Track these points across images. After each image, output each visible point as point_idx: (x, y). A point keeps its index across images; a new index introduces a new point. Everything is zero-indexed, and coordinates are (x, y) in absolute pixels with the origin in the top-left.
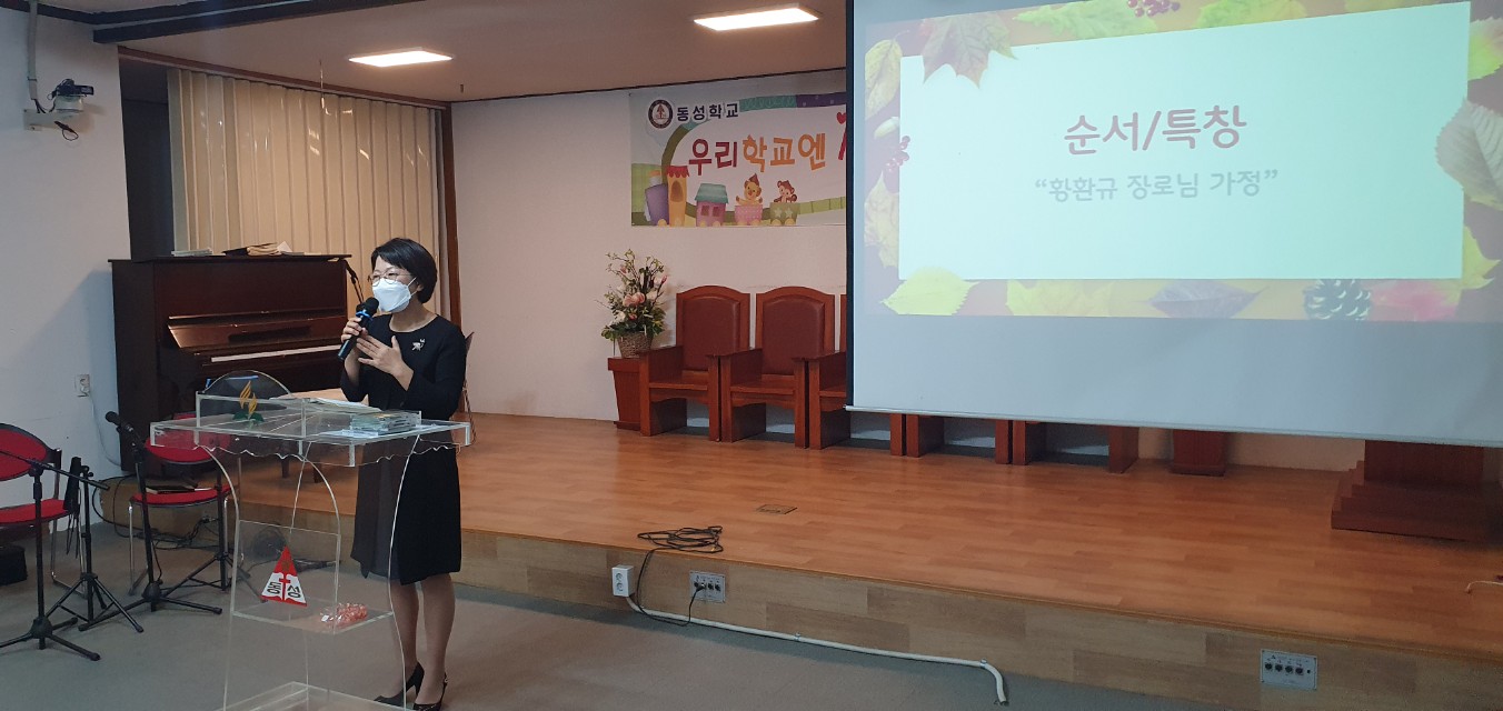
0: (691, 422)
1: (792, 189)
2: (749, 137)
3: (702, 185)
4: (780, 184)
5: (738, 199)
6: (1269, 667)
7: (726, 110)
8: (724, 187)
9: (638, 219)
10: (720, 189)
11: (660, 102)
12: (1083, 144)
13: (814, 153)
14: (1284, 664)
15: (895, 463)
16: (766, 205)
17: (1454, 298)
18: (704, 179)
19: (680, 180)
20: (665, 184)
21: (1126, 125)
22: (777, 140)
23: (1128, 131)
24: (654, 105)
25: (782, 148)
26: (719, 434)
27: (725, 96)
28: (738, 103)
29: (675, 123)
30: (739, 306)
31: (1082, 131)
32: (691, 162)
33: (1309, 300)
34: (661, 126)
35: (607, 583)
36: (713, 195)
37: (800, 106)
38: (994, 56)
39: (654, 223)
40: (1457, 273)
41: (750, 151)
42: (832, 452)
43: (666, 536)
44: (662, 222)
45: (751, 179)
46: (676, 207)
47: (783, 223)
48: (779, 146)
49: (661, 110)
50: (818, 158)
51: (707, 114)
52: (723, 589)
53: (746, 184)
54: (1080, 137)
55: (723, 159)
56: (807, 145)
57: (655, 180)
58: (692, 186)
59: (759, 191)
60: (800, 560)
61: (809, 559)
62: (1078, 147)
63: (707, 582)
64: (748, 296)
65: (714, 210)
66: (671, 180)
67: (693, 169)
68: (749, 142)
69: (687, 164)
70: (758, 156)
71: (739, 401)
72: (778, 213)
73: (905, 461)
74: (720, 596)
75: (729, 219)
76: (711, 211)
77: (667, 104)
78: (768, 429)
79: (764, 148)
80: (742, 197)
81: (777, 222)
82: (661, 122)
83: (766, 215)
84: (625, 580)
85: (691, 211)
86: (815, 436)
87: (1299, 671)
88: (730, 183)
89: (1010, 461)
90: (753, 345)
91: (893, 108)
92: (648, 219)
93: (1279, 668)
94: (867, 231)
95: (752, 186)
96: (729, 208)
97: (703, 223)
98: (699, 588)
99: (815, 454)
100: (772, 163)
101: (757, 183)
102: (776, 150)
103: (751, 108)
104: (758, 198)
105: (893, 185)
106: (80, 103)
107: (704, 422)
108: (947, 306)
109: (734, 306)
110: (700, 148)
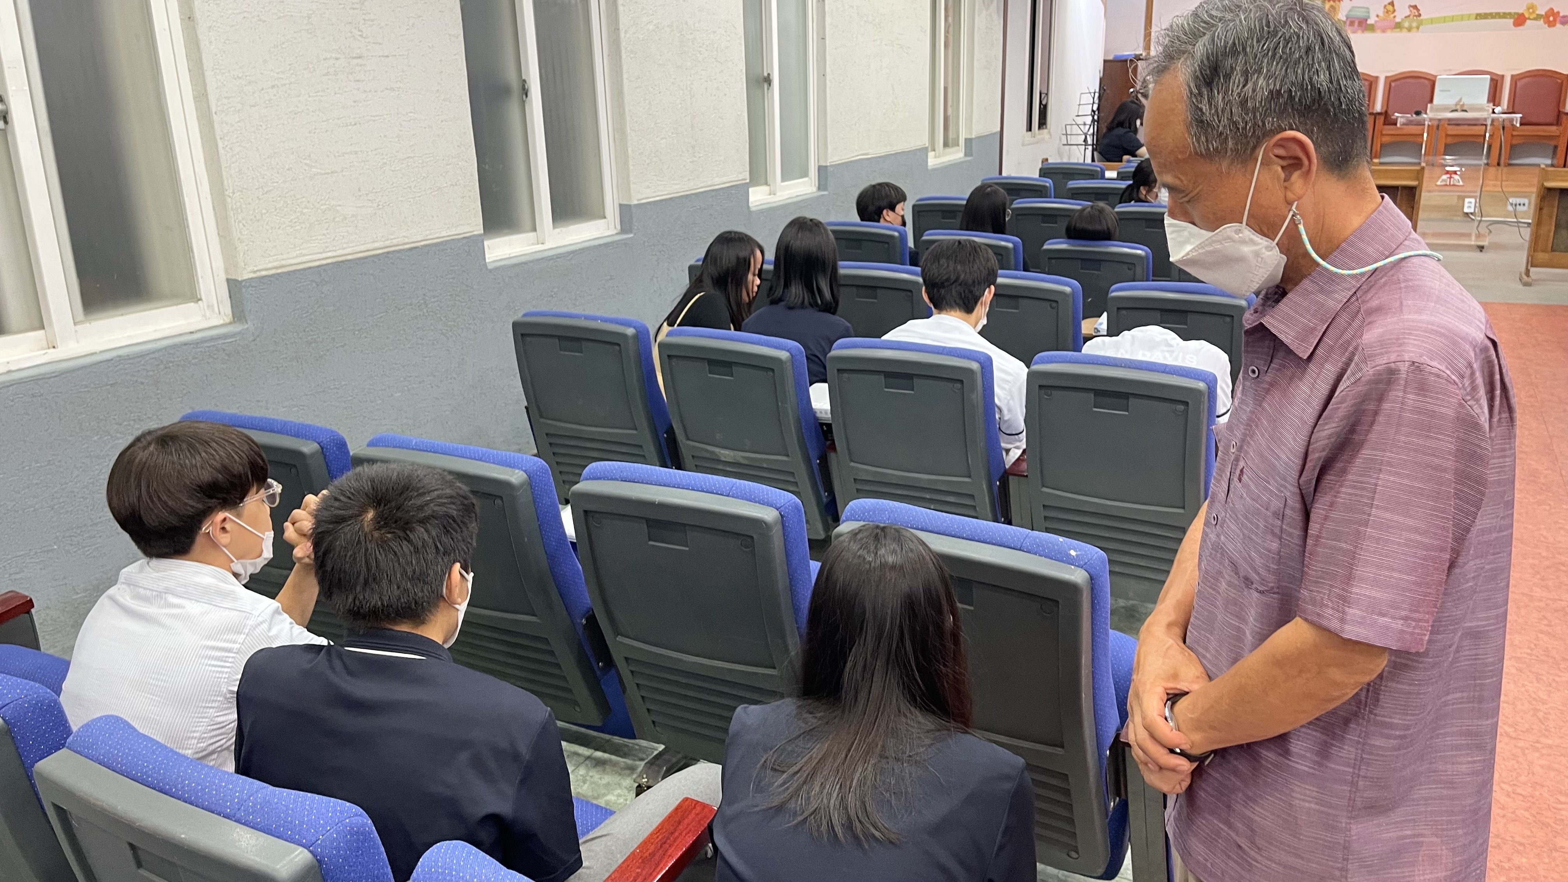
1: (1418, 10)
3: (1353, 7)
4: (1410, 6)
5: (1377, 16)
8: (1368, 8)
10: (1364, 9)
16: (1398, 20)
19: (1336, 4)
36: (1360, 14)
45: (1389, 4)
47: (1409, 30)
53: (1385, 6)
58: (1345, 8)
59: (1394, 11)
64: (1378, 77)
65: (1360, 23)
72: (1406, 24)
75: (1372, 28)
76: (1356, 24)
80: (1381, 14)
81: (1405, 30)
83: (1398, 26)
88: (1373, 6)
95: (1390, 8)
96: (1369, 22)
101: (1393, 5)
104: (1392, 15)
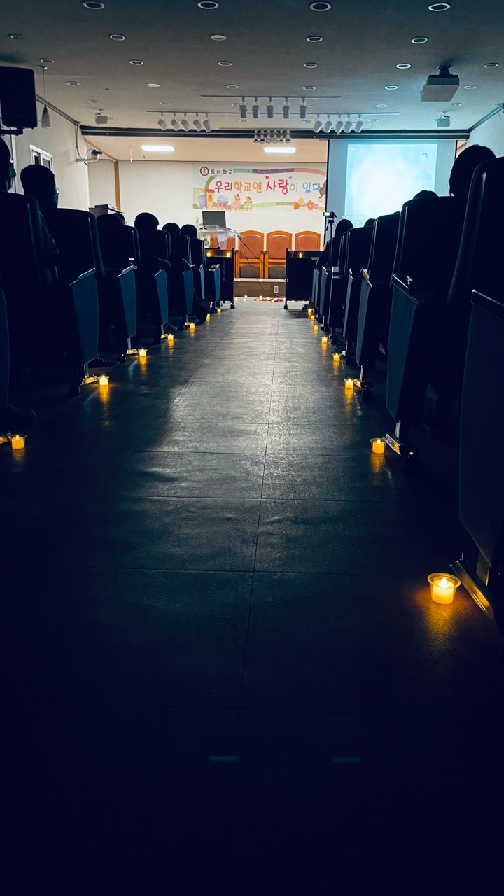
1: (251, 199)
2: (236, 181)
4: (247, 197)
5: (232, 201)
7: (228, 172)
10: (225, 197)
11: (204, 167)
13: (258, 188)
16: (242, 204)
18: (220, 194)
19: (212, 194)
20: (206, 196)
22: (246, 183)
24: (202, 168)
25: (248, 186)
27: (228, 168)
28: (232, 170)
29: (210, 175)
32: (216, 188)
34: (205, 176)
36: (224, 200)
37: (254, 173)
41: (237, 186)
44: (204, 208)
45: (237, 195)
46: (209, 203)
49: (204, 170)
51: (221, 172)
55: (227, 188)
56: (256, 185)
57: (203, 194)
59: (239, 199)
65: (223, 205)
66: (208, 194)
67: (216, 191)
69: (214, 188)
70: (239, 188)
75: (232, 208)
77: (207, 168)
79: (241, 185)
81: (246, 209)
82: (205, 174)
83: (242, 207)
96: (229, 204)
97: (219, 209)
100: (244, 190)
102: (245, 186)
103: (238, 172)
104: (239, 202)
110: (219, 184)
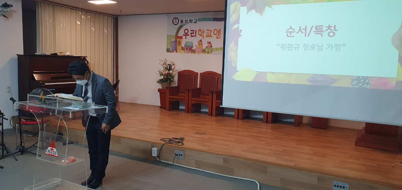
0: (180, 107)
2: (200, 29)
3: (186, 42)
5: (196, 46)
6: (335, 186)
7: (194, 21)
9: (168, 50)
10: (191, 43)
11: (176, 18)
12: (291, 34)
13: (217, 34)
14: (340, 185)
15: (235, 121)
16: (204, 48)
17: (394, 83)
18: (187, 40)
19: (180, 40)
20: (176, 41)
21: (303, 29)
22: (207, 30)
23: (304, 31)
24: (174, 19)
25: (209, 32)
26: (188, 111)
27: (194, 17)
28: (197, 19)
29: (180, 24)
30: (195, 76)
31: (291, 30)
32: (184, 35)
33: (353, 82)
34: (176, 25)
35: (151, 152)
36: (189, 44)
37: (214, 21)
38: (267, 7)
39: (173, 52)
40: (395, 76)
41: (200, 33)
42: (218, 118)
43: (169, 140)
44: (175, 51)
46: (179, 47)
47: (208, 54)
48: (208, 32)
49: (176, 20)
50: (218, 36)
51: (189, 22)
52: (183, 155)
53: (198, 42)
54: (290, 32)
55: (193, 35)
56: (216, 32)
57: (173, 40)
58: (184, 42)
59: (202, 44)
60: (205, 148)
61: (208, 148)
62: (289, 35)
63: (179, 153)
64: (198, 73)
65: (189, 49)
66: (178, 40)
67: (184, 37)
68: (200, 30)
69: (182, 35)
70: (202, 34)
71: (194, 102)
72: (207, 50)
73: (238, 121)
74: (182, 157)
75: (194, 51)
76: (188, 49)
77: (178, 19)
78: (202, 110)
79: (204, 32)
80: (197, 46)
82: (176, 23)
83: (204, 51)
84: (156, 152)
85: (183, 49)
86: (214, 113)
87: (344, 187)
88: (194, 41)
89: (267, 122)
90: (198, 87)
91: (237, 21)
92: (171, 50)
93: (338, 186)
94: (228, 56)
96: (193, 48)
97: (186, 52)
98: (176, 155)
99: (214, 118)
100: (206, 36)
101: (201, 41)
102: (207, 33)
103: (201, 21)
104: (201, 46)
105: (236, 44)
106: (8, 9)
107: (183, 108)
108: (250, 78)
109: (194, 76)
110: (186, 31)
